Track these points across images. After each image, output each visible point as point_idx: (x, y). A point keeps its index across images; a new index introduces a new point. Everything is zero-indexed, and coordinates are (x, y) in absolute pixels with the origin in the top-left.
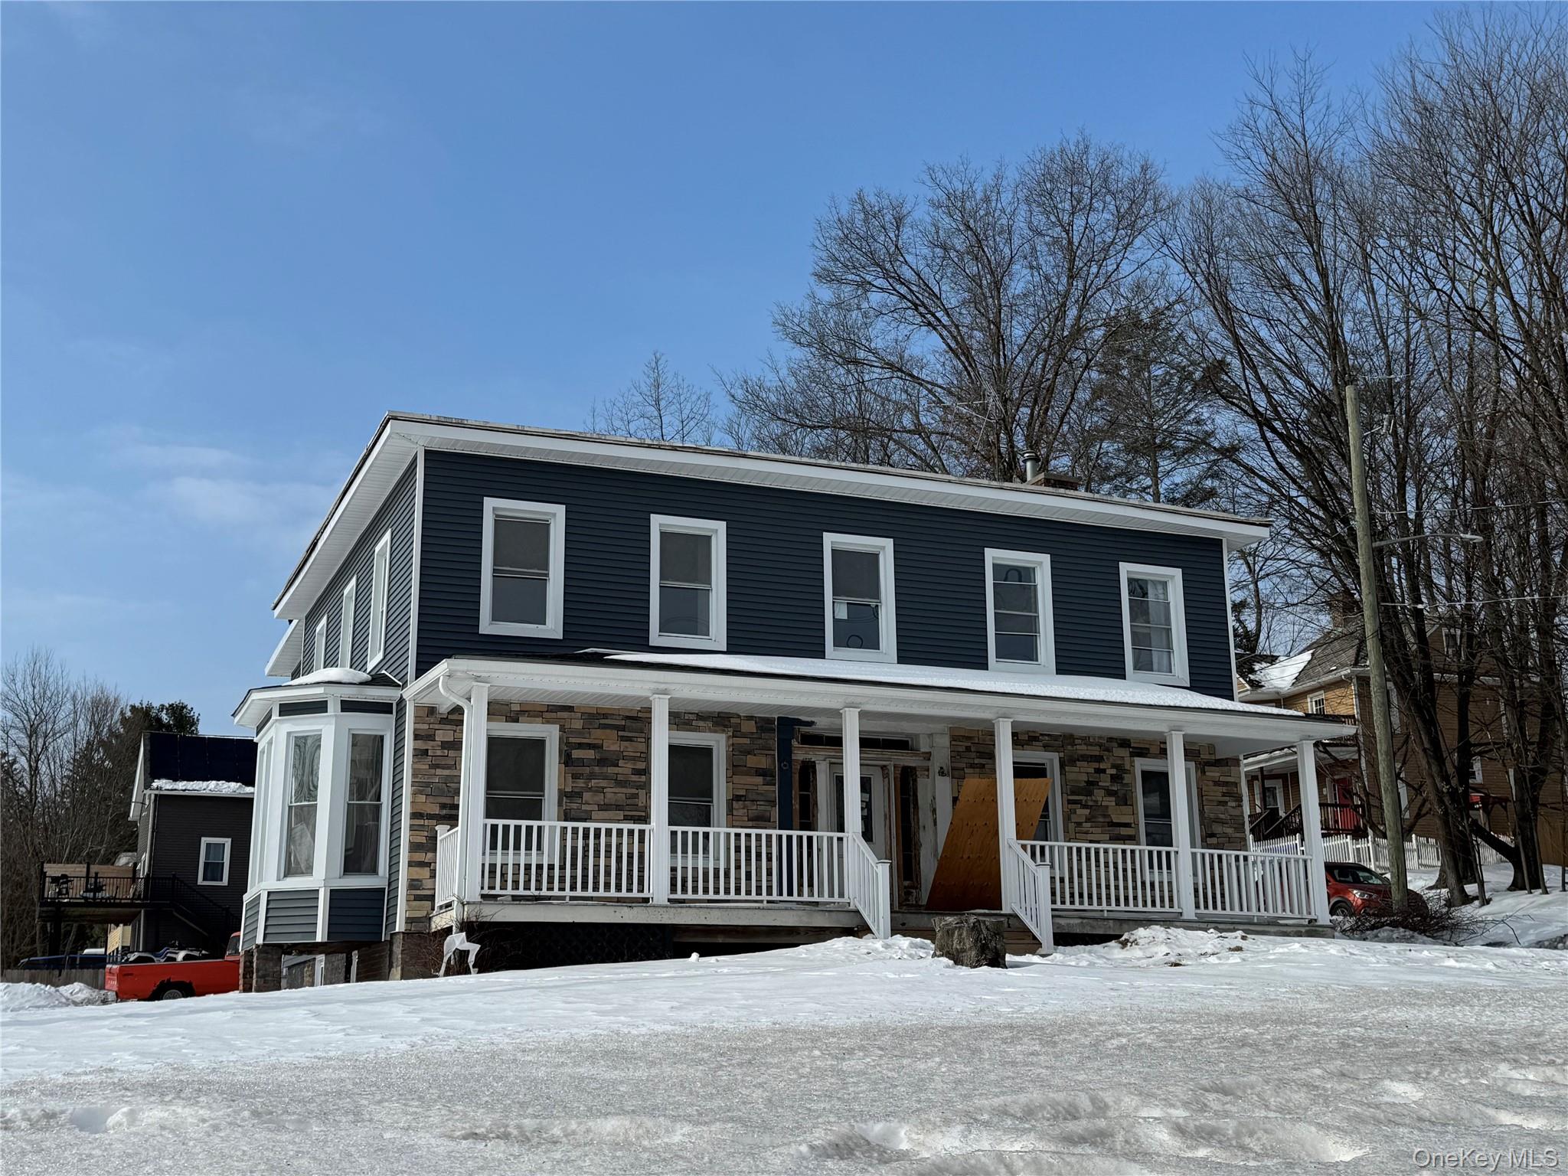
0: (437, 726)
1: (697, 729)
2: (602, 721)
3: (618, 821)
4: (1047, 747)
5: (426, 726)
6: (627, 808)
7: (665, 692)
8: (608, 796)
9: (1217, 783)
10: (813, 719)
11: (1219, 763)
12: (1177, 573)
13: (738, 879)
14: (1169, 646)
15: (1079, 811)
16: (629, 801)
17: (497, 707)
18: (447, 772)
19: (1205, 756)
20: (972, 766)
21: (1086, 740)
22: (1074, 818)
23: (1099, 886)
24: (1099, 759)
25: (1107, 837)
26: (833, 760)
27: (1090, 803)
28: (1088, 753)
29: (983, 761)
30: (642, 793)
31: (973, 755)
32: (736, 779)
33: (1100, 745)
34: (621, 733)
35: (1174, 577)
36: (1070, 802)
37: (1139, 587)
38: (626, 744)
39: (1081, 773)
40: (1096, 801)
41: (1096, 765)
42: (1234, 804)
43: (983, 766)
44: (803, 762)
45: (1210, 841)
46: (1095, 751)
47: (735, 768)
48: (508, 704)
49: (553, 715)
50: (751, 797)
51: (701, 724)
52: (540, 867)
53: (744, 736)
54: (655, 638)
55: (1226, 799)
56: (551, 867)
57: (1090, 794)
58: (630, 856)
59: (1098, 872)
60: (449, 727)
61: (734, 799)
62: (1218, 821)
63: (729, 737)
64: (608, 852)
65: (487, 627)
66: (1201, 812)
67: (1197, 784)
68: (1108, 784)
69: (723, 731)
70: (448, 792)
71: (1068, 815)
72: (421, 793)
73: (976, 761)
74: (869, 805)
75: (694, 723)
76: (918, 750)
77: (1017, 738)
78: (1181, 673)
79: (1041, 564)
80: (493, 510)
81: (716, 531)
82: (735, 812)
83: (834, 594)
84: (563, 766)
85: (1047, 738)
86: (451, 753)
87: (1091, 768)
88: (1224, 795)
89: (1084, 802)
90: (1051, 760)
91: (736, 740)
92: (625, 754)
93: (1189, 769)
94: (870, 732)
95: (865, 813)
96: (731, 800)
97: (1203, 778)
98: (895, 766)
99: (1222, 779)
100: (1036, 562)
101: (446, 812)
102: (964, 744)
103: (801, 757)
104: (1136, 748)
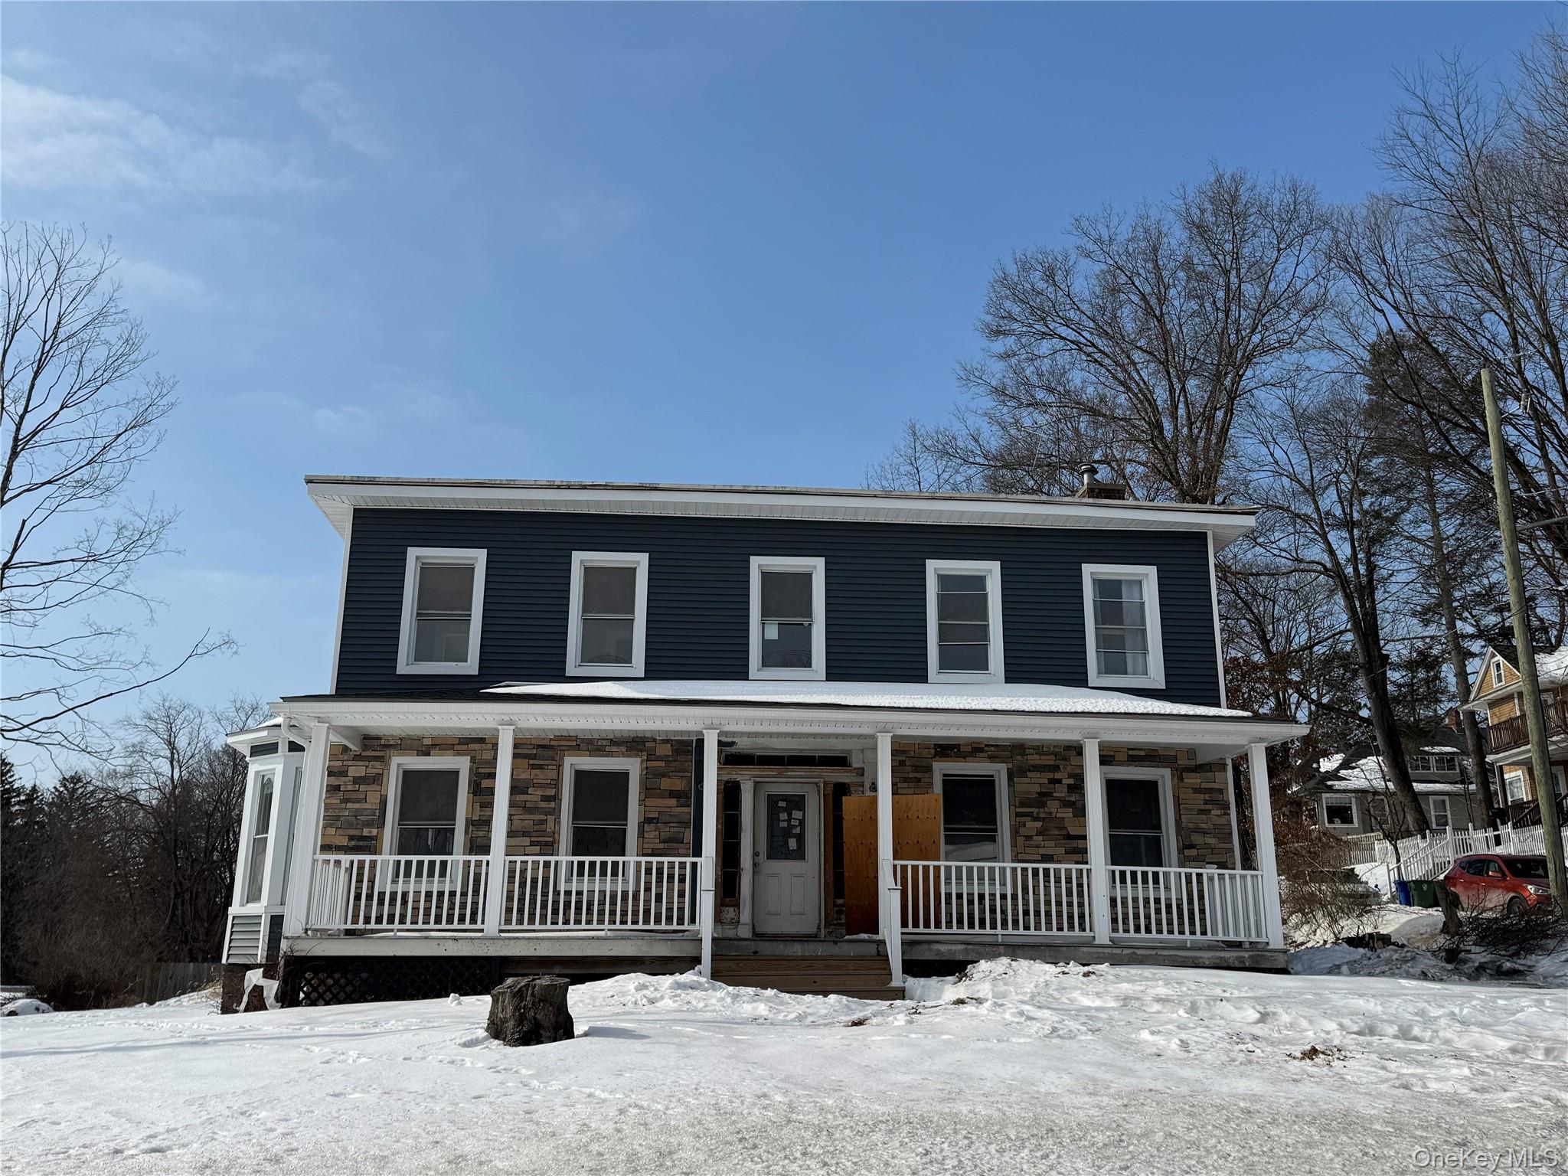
0: (350, 763)
1: (610, 754)
3: (525, 848)
4: (992, 758)
5: (340, 763)
6: (534, 834)
7: (511, 723)
8: (515, 823)
9: (1198, 790)
10: (734, 740)
11: (1198, 769)
12: (1151, 571)
13: (647, 902)
14: (1145, 648)
15: (1029, 824)
16: (536, 828)
17: (410, 741)
18: (357, 806)
19: (1183, 762)
20: (906, 780)
21: (1039, 752)
22: (1023, 831)
23: (1048, 903)
24: (1055, 768)
25: (1062, 850)
26: (758, 779)
27: (1042, 815)
28: (1038, 762)
29: (918, 775)
30: (551, 818)
32: (649, 802)
34: (531, 762)
35: (1149, 574)
36: (1018, 815)
37: (1108, 589)
38: (537, 772)
39: (1033, 783)
40: (1050, 813)
41: (1050, 775)
42: (1219, 812)
43: (919, 780)
44: (727, 782)
45: (1187, 852)
46: (1049, 760)
47: (647, 791)
48: (420, 739)
49: (464, 747)
50: (663, 819)
51: (614, 749)
52: (441, 894)
53: (659, 758)
54: (571, 671)
55: (1210, 807)
56: (452, 894)
57: (1043, 805)
58: (534, 881)
59: (1047, 888)
60: (360, 763)
61: (646, 821)
62: (1198, 831)
63: (642, 761)
65: (404, 667)
66: (1178, 822)
67: (1174, 792)
68: (1063, 795)
69: (637, 756)
70: (358, 824)
71: (1016, 829)
72: (331, 826)
73: (911, 775)
74: (802, 823)
75: (607, 749)
76: (850, 766)
77: (959, 750)
78: (1156, 674)
79: (991, 571)
80: (417, 558)
81: (638, 563)
82: (646, 835)
83: (763, 615)
84: (472, 795)
85: (993, 749)
86: (363, 788)
87: (1044, 778)
88: (1206, 802)
89: (1035, 814)
90: (999, 771)
91: (650, 764)
92: (535, 781)
93: (1163, 776)
94: (801, 750)
95: (797, 830)
96: (644, 823)
97: (1181, 784)
98: (825, 783)
99: (1204, 785)
100: (985, 570)
101: (353, 843)
102: (900, 758)
103: (726, 778)
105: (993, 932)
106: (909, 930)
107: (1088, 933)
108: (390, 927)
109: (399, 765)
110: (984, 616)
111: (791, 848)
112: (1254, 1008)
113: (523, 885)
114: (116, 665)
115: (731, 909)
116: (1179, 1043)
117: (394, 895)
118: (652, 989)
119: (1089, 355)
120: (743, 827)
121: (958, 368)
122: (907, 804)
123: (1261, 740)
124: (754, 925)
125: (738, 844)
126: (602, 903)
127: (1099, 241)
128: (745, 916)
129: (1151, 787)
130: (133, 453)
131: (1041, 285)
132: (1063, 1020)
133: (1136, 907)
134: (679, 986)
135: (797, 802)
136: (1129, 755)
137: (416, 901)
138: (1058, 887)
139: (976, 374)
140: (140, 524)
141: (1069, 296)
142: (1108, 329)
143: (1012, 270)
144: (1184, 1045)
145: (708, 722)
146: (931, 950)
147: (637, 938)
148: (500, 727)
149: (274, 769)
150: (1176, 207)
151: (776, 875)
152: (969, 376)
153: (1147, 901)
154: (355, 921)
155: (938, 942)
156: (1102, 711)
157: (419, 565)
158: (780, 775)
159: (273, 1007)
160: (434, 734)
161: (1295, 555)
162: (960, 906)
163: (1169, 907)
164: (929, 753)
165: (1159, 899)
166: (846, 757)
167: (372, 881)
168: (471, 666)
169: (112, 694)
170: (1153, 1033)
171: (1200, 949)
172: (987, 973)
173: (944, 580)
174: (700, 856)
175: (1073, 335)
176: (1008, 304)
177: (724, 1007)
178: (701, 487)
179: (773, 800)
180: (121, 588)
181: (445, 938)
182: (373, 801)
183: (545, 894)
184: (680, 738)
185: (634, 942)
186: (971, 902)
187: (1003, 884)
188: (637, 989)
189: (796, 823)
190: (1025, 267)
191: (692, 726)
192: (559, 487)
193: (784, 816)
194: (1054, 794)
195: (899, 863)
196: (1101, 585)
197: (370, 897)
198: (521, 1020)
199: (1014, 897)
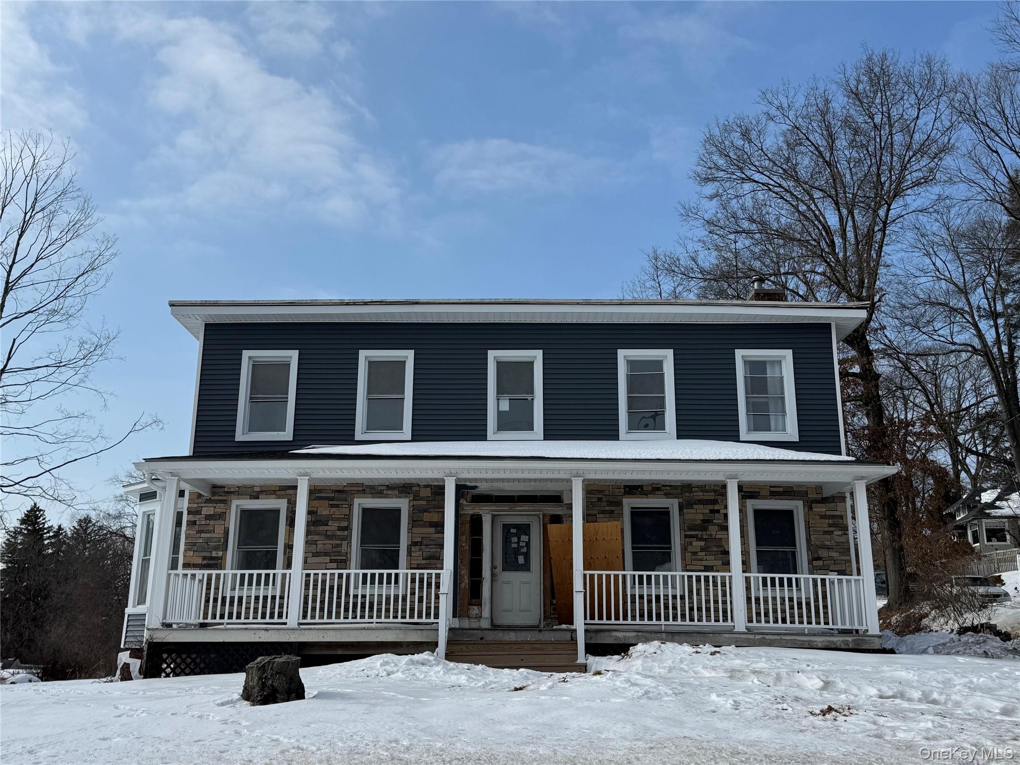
0: (203, 505)
1: (386, 496)
2: (318, 495)
3: (326, 564)
4: (667, 495)
5: (196, 505)
6: (333, 554)
7: (306, 475)
8: (319, 546)
9: (823, 517)
10: (476, 484)
11: (824, 500)
12: (788, 354)
13: (412, 602)
14: (784, 411)
15: (695, 543)
16: (334, 550)
17: (244, 489)
18: (208, 535)
19: (812, 496)
20: (603, 512)
22: (690, 549)
23: (708, 601)
24: (714, 502)
25: (720, 562)
26: (494, 513)
27: (705, 537)
28: (702, 498)
29: (612, 508)
30: (344, 543)
31: (604, 504)
32: (415, 530)
33: (715, 491)
34: (331, 502)
35: (787, 355)
36: (686, 536)
37: (755, 367)
38: (335, 509)
39: (697, 514)
40: (711, 535)
41: (711, 507)
42: (840, 533)
43: (612, 512)
44: (472, 515)
45: (815, 563)
46: (711, 496)
47: (414, 522)
48: (252, 487)
49: (283, 493)
50: (425, 542)
51: (390, 492)
53: (422, 499)
54: (358, 436)
56: (274, 598)
57: (706, 529)
58: (332, 588)
59: (707, 590)
60: (210, 505)
61: (413, 544)
62: (823, 547)
63: (410, 501)
64: (315, 586)
65: (240, 436)
66: (808, 540)
67: (805, 518)
68: (721, 521)
69: (406, 497)
70: (208, 548)
71: (685, 547)
72: (190, 550)
73: (607, 508)
74: (528, 544)
75: (385, 492)
76: (563, 503)
77: (642, 489)
78: (792, 432)
79: (666, 357)
80: (250, 358)
81: (407, 357)
82: (413, 554)
83: (498, 393)
84: (288, 527)
85: (668, 488)
86: (212, 522)
87: (706, 509)
88: (830, 526)
89: (699, 536)
90: (673, 505)
91: (415, 503)
92: (333, 516)
93: (797, 506)
94: (526, 491)
95: (525, 550)
96: (411, 545)
97: (810, 513)
98: (544, 515)
99: (828, 513)
100: (663, 356)
101: (205, 562)
102: (599, 496)
103: (471, 512)
104: (747, 492)
105: (658, 623)
106: (588, 621)
108: (222, 621)
109: (237, 506)
110: (662, 390)
111: (520, 563)
112: (819, 678)
113: (323, 591)
114: (80, 439)
115: (476, 608)
116: (732, 703)
117: (232, 598)
118: (393, 665)
119: (776, 193)
120: (484, 547)
121: (679, 207)
122: (595, 530)
123: (862, 478)
124: (492, 619)
125: (481, 560)
126: (380, 603)
127: (780, 108)
128: (486, 613)
129: (789, 515)
130: (87, 290)
131: (740, 143)
132: (658, 686)
133: (774, 604)
134: (412, 662)
135: (524, 529)
136: (770, 491)
137: (248, 603)
138: (715, 590)
139: (693, 211)
140: (95, 340)
141: (762, 150)
142: (791, 174)
143: (716, 132)
144: (736, 705)
145: (447, 471)
146: (611, 636)
147: (396, 629)
148: (298, 478)
149: (155, 510)
150: (838, 80)
151: (508, 583)
152: (688, 213)
153: (783, 599)
154: (205, 617)
155: (616, 630)
156: (740, 458)
157: (251, 363)
158: (510, 510)
159: (137, 678)
160: (262, 483)
161: (949, 339)
162: (642, 604)
163: (800, 604)
164: (620, 492)
165: (776, 598)
166: (560, 496)
167: (217, 588)
168: (287, 435)
169: (76, 460)
170: (718, 696)
171: (815, 635)
172: (642, 653)
173: (632, 364)
174: (442, 568)
175: (765, 179)
176: (715, 158)
177: (437, 677)
178: (450, 301)
179: (506, 527)
180: (82, 385)
181: (259, 629)
182: (219, 532)
183: (339, 597)
184: (437, 484)
185: (394, 631)
186: (650, 601)
187: (674, 587)
188: (381, 665)
189: (524, 544)
190: (727, 130)
191: (436, 475)
192: (348, 304)
193: (515, 539)
194: (714, 521)
195: (588, 572)
196: (751, 365)
197: (215, 600)
198: (263, 686)
199: (682, 597)
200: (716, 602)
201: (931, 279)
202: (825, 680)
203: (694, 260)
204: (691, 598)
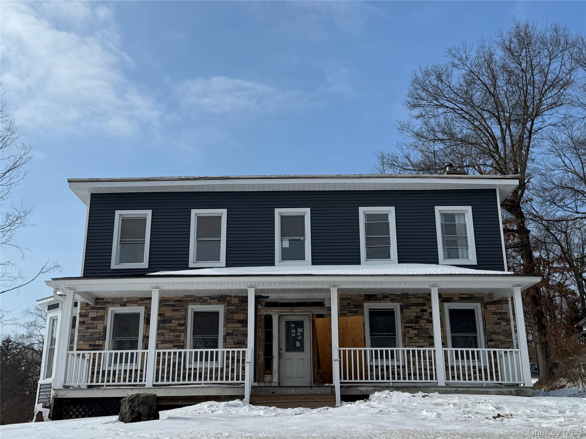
0: (90, 311)
1: (210, 304)
2: (164, 303)
3: (170, 348)
4: (393, 301)
5: (85, 311)
6: (175, 342)
7: (157, 288)
8: (166, 337)
9: (494, 313)
10: (268, 295)
11: (494, 303)
12: (469, 208)
13: (227, 373)
14: (467, 245)
15: (411, 332)
16: (176, 339)
17: (116, 300)
18: (93, 331)
19: (486, 300)
20: (351, 312)
21: (415, 296)
22: (408, 335)
23: (420, 369)
24: (423, 304)
25: (428, 344)
26: (280, 314)
27: (418, 327)
28: (415, 302)
29: (357, 309)
30: (182, 334)
31: (352, 307)
32: (228, 325)
33: (424, 298)
34: (173, 308)
35: (468, 210)
36: (405, 327)
37: (448, 218)
38: (176, 312)
39: (412, 312)
40: (421, 326)
41: (421, 308)
42: (505, 324)
43: (357, 312)
44: (266, 316)
45: (490, 343)
46: (420, 301)
47: (227, 320)
48: (122, 299)
49: (142, 302)
50: (235, 333)
51: (212, 301)
52: (131, 371)
53: (233, 305)
54: (191, 264)
55: (500, 321)
56: (136, 371)
57: (418, 322)
58: (174, 364)
59: (420, 362)
60: (94, 311)
61: (227, 334)
62: (494, 333)
63: (225, 307)
64: (164, 362)
65: (113, 266)
66: (485, 329)
67: (482, 314)
68: (428, 317)
69: (222, 304)
70: (93, 339)
71: (405, 334)
72: (81, 340)
73: (353, 310)
74: (302, 334)
75: (208, 301)
76: (325, 306)
77: (376, 297)
78: (473, 259)
79: (390, 211)
80: (120, 215)
81: (222, 214)
82: (227, 341)
83: (281, 236)
84: (145, 324)
85: (393, 296)
86: (95, 322)
87: (418, 309)
88: (499, 319)
89: (414, 327)
90: (396, 307)
91: (229, 307)
92: (175, 317)
93: (477, 307)
94: (301, 299)
95: (300, 338)
96: (226, 335)
97: (486, 311)
98: (312, 315)
99: (497, 311)
100: (388, 211)
101: (91, 348)
102: (348, 302)
103: (265, 313)
104: (444, 298)
105: (388, 381)
106: (343, 381)
107: (434, 381)
108: (102, 384)
109: (112, 311)
110: (388, 233)
111: (297, 346)
112: (492, 405)
113: (169, 366)
114: (7, 278)
115: (269, 376)
116: (436, 414)
117: (109, 372)
118: (215, 407)
119: (460, 114)
120: (274, 337)
121: (397, 124)
122: (346, 321)
123: (519, 285)
124: (279, 383)
125: (272, 345)
126: (206, 373)
127: (460, 59)
128: (275, 379)
129: (471, 313)
130: (12, 181)
131: (435, 82)
132: (388, 408)
133: (464, 371)
134: (228, 405)
135: (300, 324)
136: (459, 297)
137: (120, 374)
138: (425, 361)
139: (406, 126)
140: (17, 214)
141: (450, 87)
142: (469, 101)
143: (420, 75)
144: (439, 415)
145: (250, 284)
146: (357, 390)
147: (217, 387)
148: (152, 290)
149: (58, 316)
150: (498, 41)
151: (290, 359)
152: (403, 128)
153: (469, 367)
154: (92, 382)
155: (360, 386)
156: (439, 273)
157: (121, 218)
158: (291, 311)
159: (46, 421)
160: (128, 296)
161: (575, 210)
162: (377, 371)
163: (480, 370)
164: (362, 299)
165: (465, 366)
166: (323, 302)
167: (99, 365)
168: (145, 264)
169: (4, 292)
170: (427, 411)
171: (490, 387)
172: (378, 398)
173: (368, 216)
175: (452, 105)
176: (419, 92)
178: (250, 177)
179: (288, 323)
180: (8, 243)
182: (100, 328)
183: (179, 370)
184: (243, 295)
185: (215, 389)
186: (382, 370)
187: (398, 360)
188: (208, 407)
189: (300, 334)
190: (427, 74)
191: (242, 287)
192: (184, 180)
193: (294, 331)
194: (423, 317)
195: (342, 349)
196: (445, 216)
197: (98, 373)
199: (404, 367)
200: (426, 369)
201: (562, 171)
202: (496, 406)
203: (407, 158)
204: (409, 367)
